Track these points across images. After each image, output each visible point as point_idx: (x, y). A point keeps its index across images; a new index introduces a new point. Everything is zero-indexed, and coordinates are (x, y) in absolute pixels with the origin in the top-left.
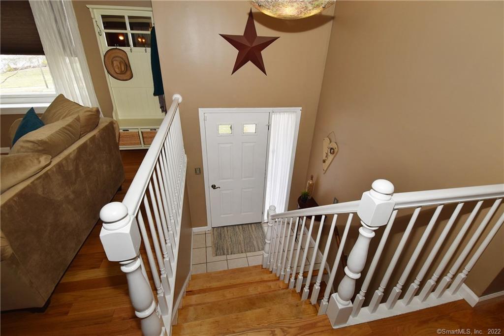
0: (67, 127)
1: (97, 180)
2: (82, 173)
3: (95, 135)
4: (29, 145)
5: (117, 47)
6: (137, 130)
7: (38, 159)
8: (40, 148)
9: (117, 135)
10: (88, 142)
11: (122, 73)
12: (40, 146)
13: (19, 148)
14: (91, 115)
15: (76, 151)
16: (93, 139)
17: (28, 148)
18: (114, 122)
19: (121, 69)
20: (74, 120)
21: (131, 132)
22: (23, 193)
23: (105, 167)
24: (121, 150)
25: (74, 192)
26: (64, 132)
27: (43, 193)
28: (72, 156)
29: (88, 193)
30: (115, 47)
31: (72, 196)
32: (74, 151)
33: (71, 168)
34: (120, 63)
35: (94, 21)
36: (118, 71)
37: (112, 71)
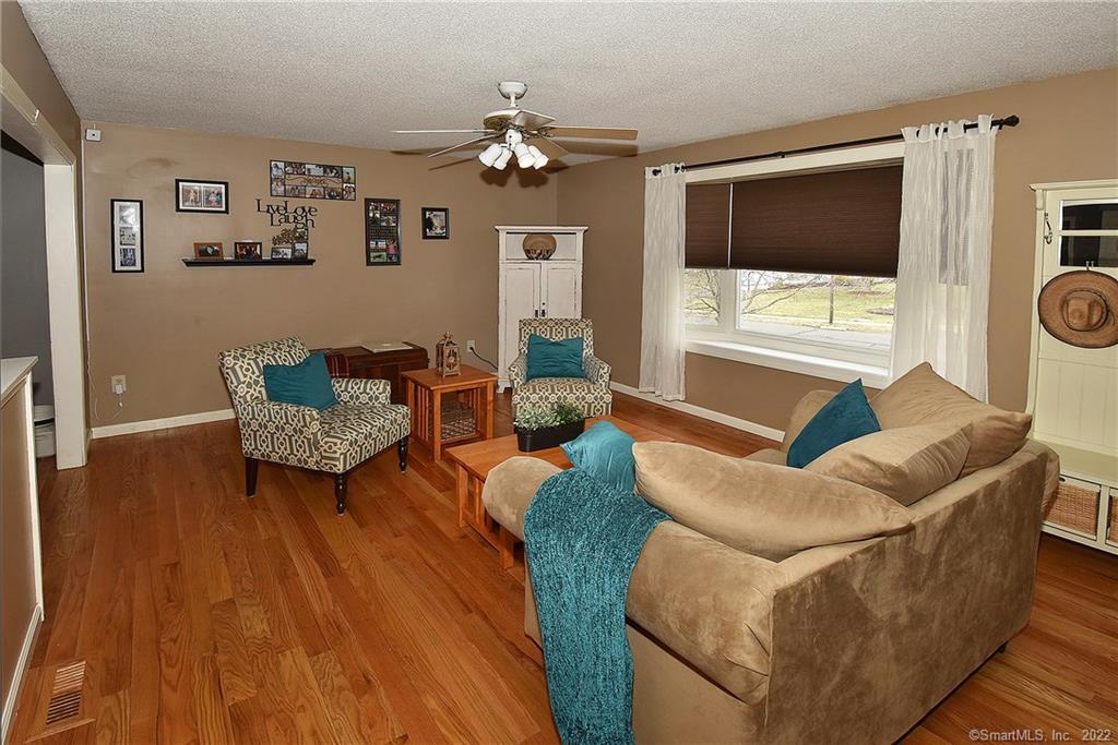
0: (943, 447)
1: (966, 598)
2: (942, 569)
3: (997, 482)
4: (863, 467)
5: (1090, 269)
6: (1096, 489)
7: (886, 511)
8: (884, 481)
9: (1047, 492)
10: (980, 496)
11: (1090, 328)
12: (885, 477)
13: (840, 464)
14: (1005, 429)
15: (951, 510)
16: (992, 489)
17: (859, 472)
18: (1052, 456)
19: (1090, 318)
20: (958, 433)
21: (1069, 487)
22: (833, 573)
23: (992, 571)
24: (1044, 534)
25: (910, 610)
26: (937, 459)
27: (861, 588)
28: (939, 521)
29: (935, 625)
30: (1085, 269)
31: (903, 620)
32: (946, 508)
33: (926, 550)
34: (1090, 306)
35: (1040, 215)
36: (1075, 322)
37: (1056, 321)
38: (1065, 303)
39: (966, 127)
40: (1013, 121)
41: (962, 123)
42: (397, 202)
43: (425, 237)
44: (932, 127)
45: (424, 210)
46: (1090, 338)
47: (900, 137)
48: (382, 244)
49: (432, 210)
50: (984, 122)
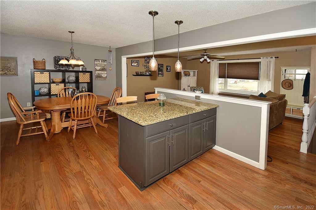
6: (290, 108)
19: (289, 85)
35: (282, 71)
36: (287, 86)
37: (284, 86)
38: (285, 83)
39: (271, 58)
40: (278, 57)
41: (270, 57)
42: (163, 65)
43: (167, 71)
44: (265, 57)
45: (167, 66)
46: (289, 88)
47: (260, 58)
48: (160, 73)
49: (168, 66)
50: (274, 57)
